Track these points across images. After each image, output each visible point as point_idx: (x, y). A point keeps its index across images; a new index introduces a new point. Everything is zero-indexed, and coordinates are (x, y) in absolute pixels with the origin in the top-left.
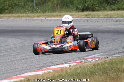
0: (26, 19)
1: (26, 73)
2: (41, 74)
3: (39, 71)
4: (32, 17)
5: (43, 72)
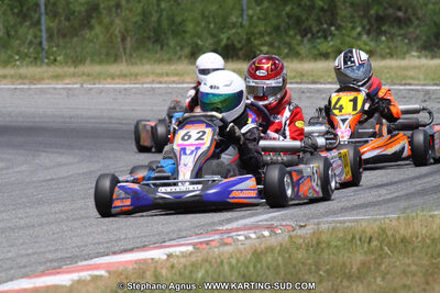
0: (13, 87)
1: (11, 280)
2: (68, 283)
3: (59, 273)
4: (34, 80)
5: (75, 276)
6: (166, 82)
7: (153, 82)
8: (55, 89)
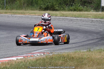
6: (31, 15)
7: (28, 15)
8: (5, 16)
